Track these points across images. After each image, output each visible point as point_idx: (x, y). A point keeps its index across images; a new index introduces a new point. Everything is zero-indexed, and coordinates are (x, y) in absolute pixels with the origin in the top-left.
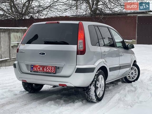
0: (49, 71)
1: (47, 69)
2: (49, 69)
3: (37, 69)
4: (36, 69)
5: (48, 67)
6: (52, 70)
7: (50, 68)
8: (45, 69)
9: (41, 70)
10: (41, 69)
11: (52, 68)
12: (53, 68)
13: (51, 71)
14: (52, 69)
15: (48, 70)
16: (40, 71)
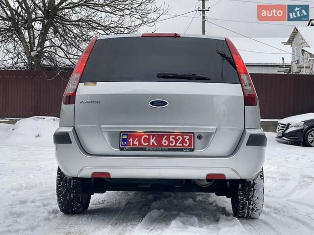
0: (178, 144)
1: (171, 140)
2: (177, 141)
3: (139, 141)
4: (137, 143)
5: (171, 137)
6: (186, 143)
7: (179, 138)
8: (164, 141)
9: (153, 143)
10: (152, 141)
11: (185, 137)
12: (188, 137)
13: (181, 145)
14: (184, 139)
15: (172, 142)
16: (149, 145)
